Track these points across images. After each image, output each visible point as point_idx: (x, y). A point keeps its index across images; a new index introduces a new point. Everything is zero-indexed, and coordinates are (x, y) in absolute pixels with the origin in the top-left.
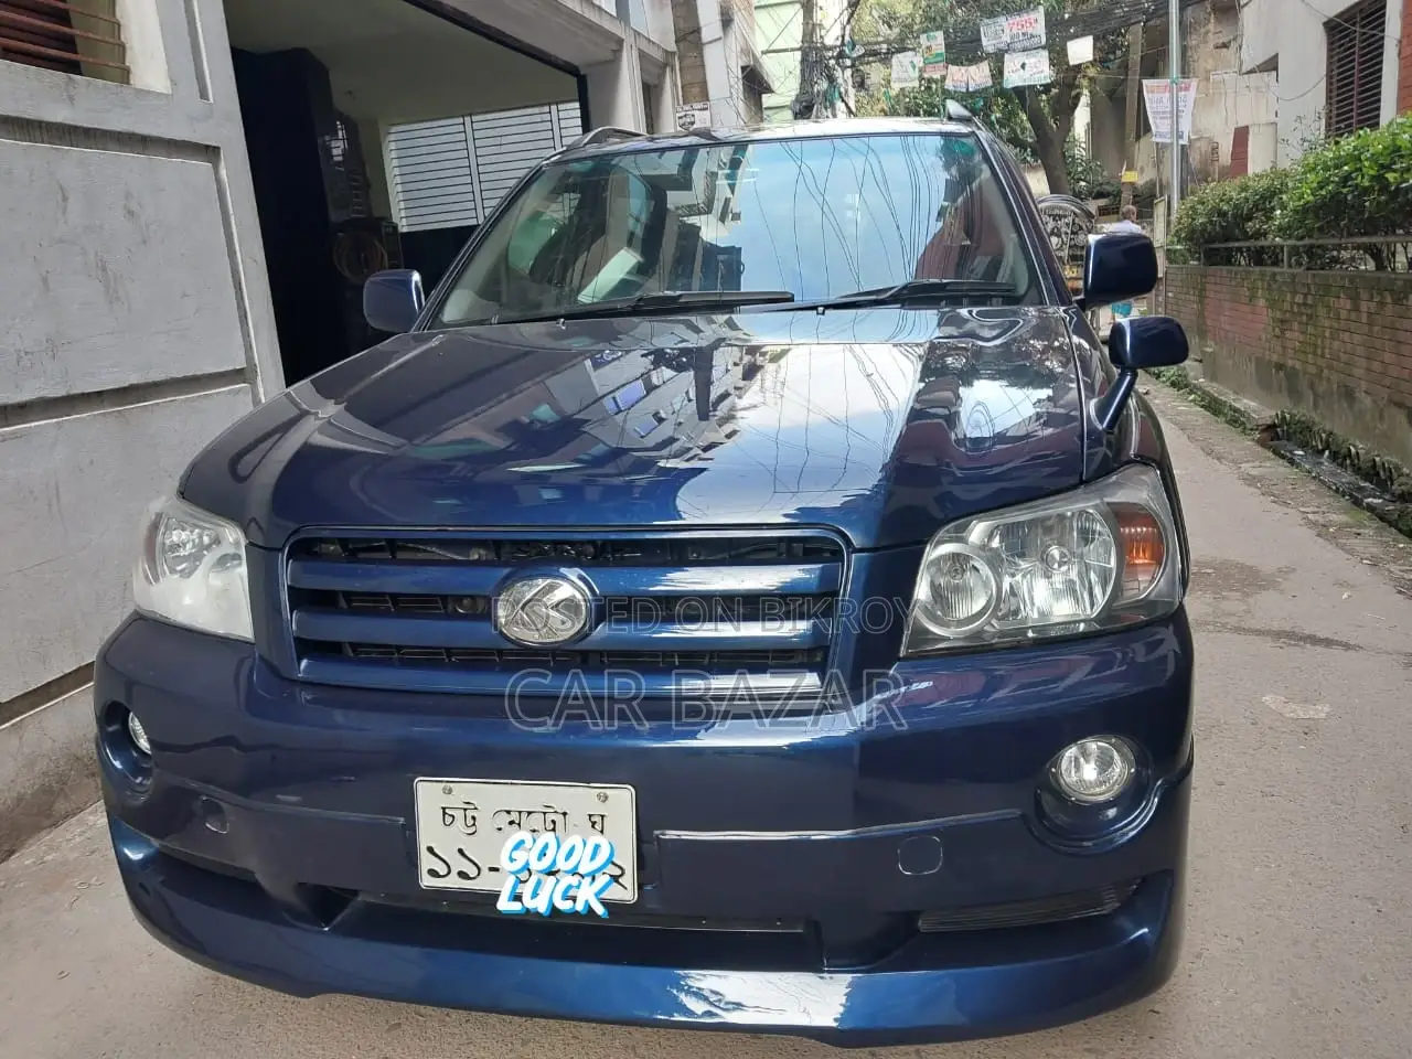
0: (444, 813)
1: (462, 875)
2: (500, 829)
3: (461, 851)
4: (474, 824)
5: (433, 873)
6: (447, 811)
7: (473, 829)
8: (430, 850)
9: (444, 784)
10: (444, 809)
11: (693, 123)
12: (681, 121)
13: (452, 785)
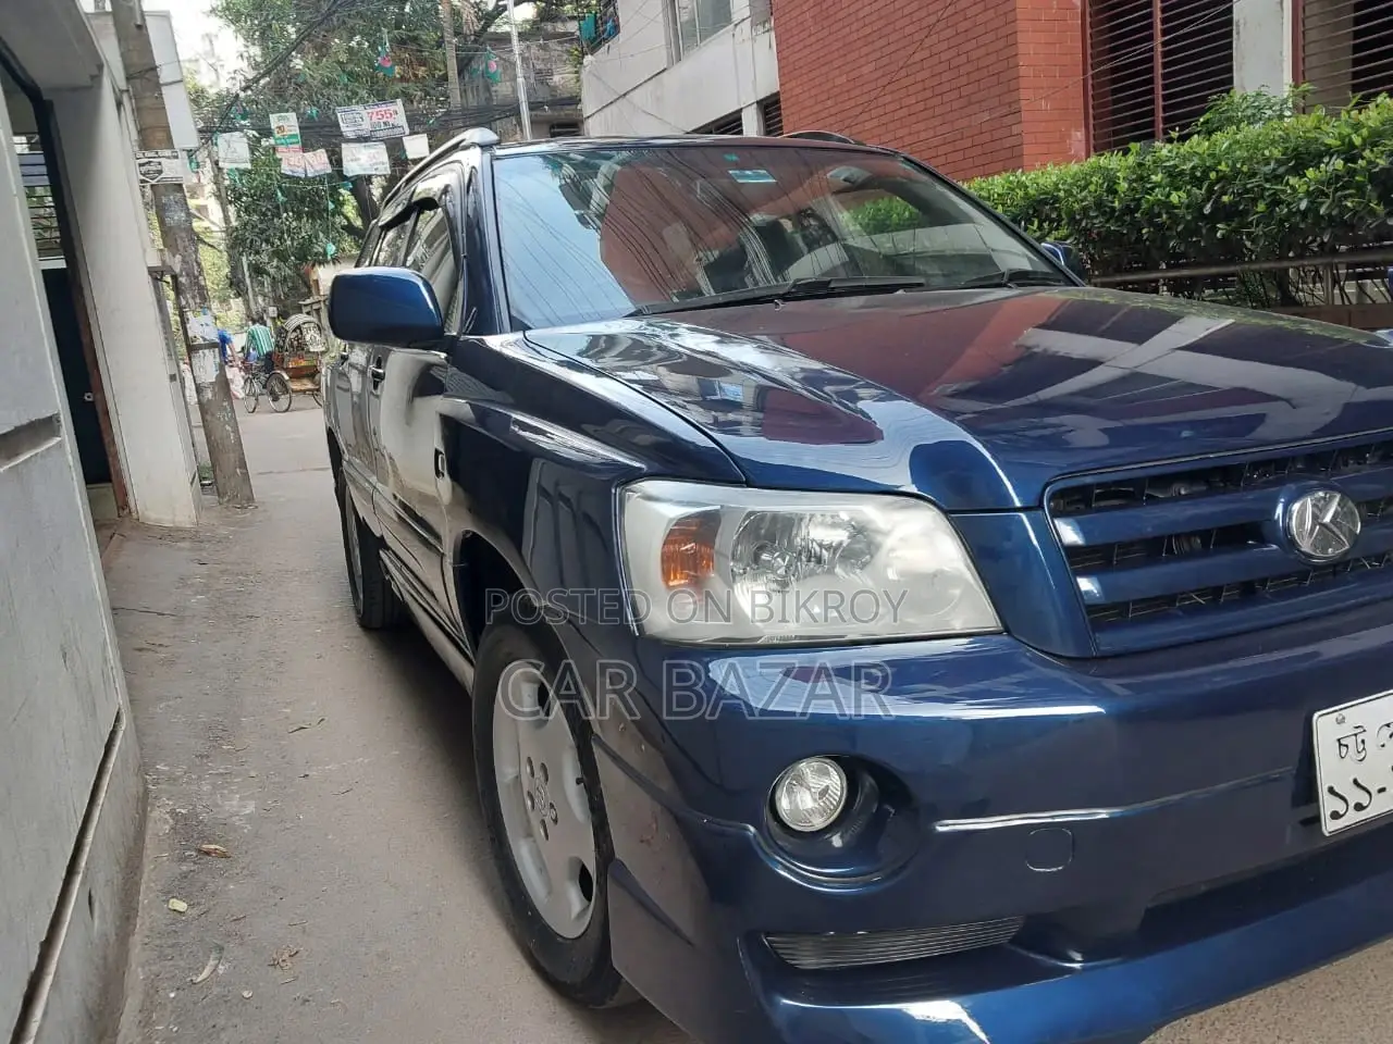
0: (1340, 745)
1: (1359, 807)
2: (1383, 746)
3: (1355, 782)
4: (1364, 749)
5: (1335, 815)
6: (1343, 742)
7: (1363, 754)
8: (1331, 790)
9: (1336, 714)
10: (1339, 740)
11: (160, 172)
12: (144, 169)
13: (1343, 712)
